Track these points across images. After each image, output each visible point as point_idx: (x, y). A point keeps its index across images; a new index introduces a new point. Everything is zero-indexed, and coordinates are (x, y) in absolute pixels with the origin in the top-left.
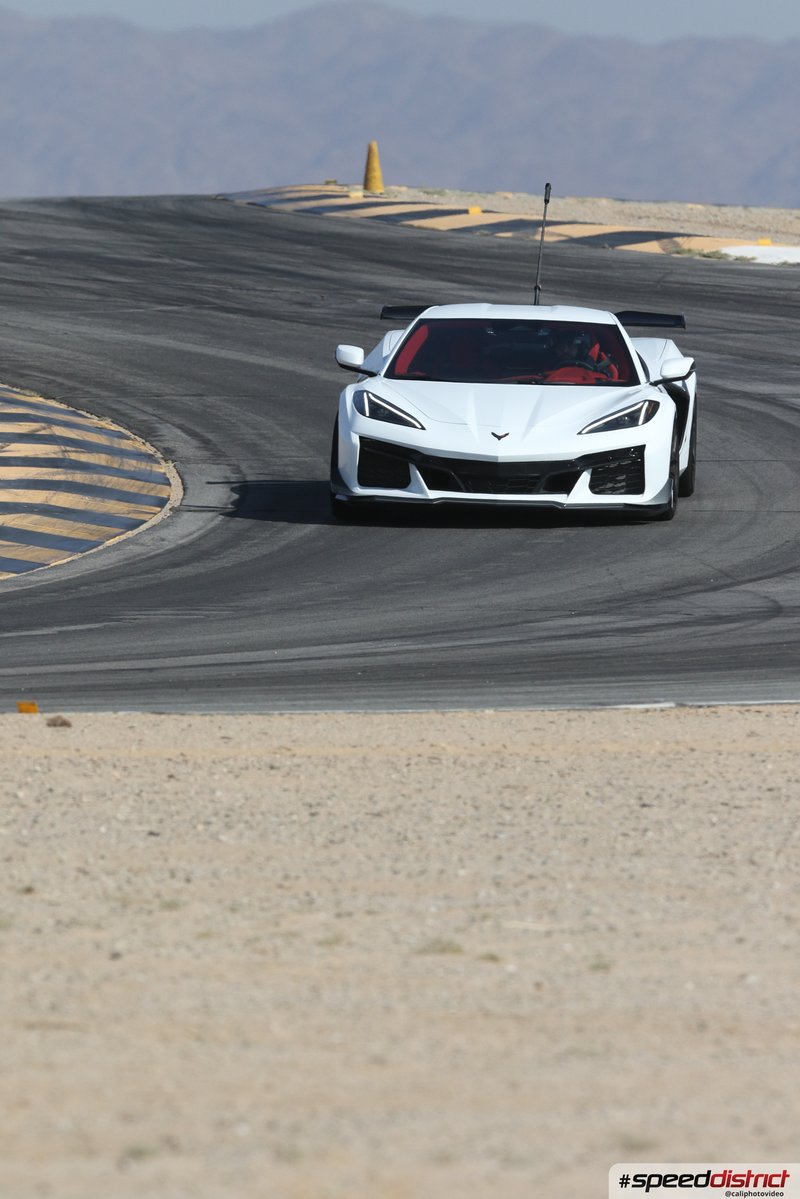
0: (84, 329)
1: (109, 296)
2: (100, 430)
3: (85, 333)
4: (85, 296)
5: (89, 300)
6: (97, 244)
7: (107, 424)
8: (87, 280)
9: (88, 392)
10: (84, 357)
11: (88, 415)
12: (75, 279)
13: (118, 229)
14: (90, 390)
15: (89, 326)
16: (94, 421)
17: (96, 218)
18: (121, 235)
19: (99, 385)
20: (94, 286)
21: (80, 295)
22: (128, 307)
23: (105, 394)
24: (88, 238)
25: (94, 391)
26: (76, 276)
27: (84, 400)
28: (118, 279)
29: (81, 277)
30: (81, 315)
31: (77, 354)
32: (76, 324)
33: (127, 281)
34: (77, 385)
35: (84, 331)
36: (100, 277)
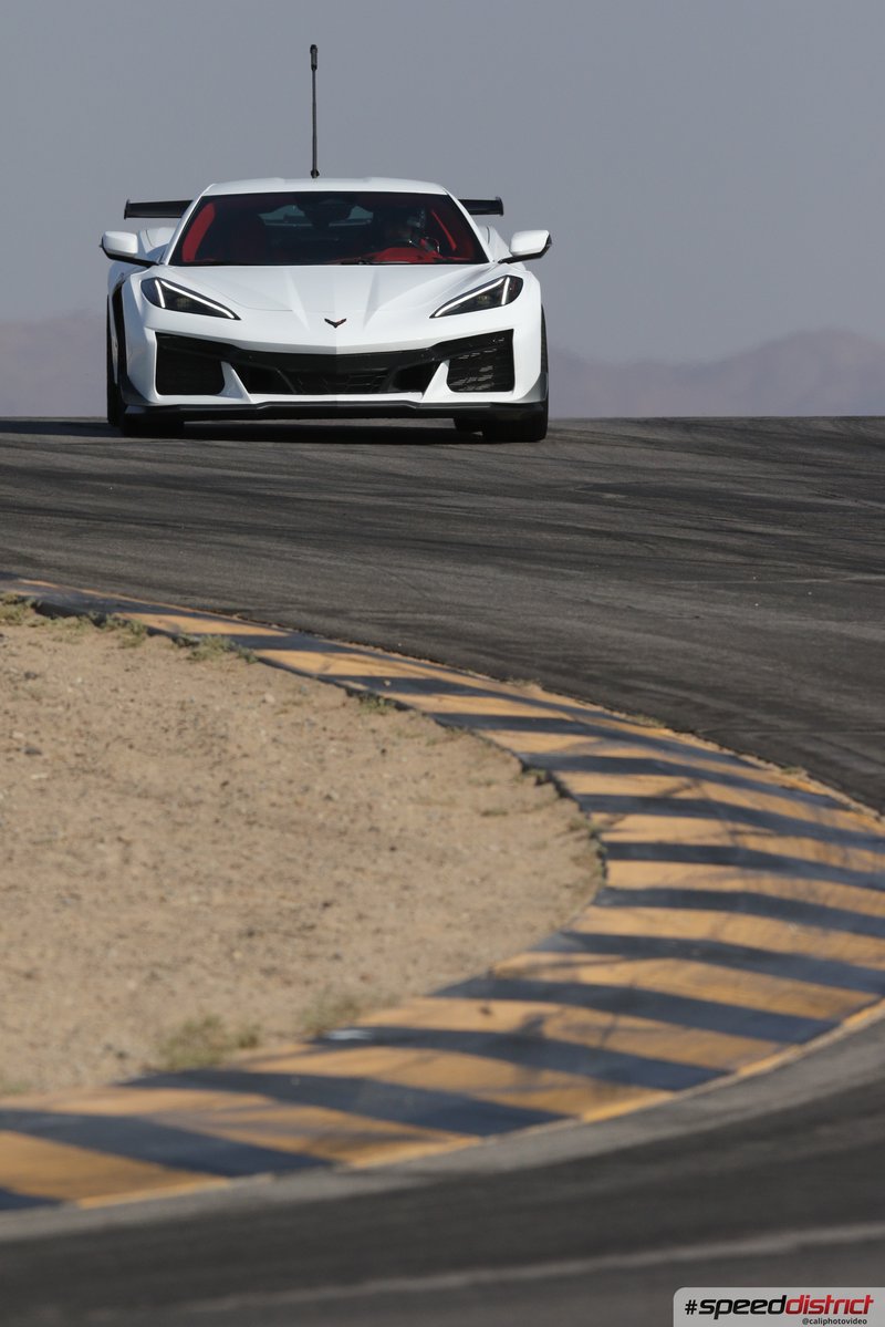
0: (728, 610)
1: (763, 557)
2: (791, 792)
3: (730, 618)
4: (721, 557)
5: (727, 563)
6: (721, 476)
7: (798, 779)
8: (718, 530)
9: (755, 722)
10: (737, 658)
11: (761, 763)
12: (696, 529)
13: (753, 456)
14: (759, 717)
15: (737, 605)
16: (774, 774)
17: (712, 440)
18: (761, 466)
19: (773, 708)
20: (732, 541)
21: (710, 555)
22: (798, 576)
23: (786, 724)
24: (704, 467)
25: (766, 719)
26: (696, 524)
27: (750, 736)
28: (770, 530)
29: (705, 526)
30: (718, 587)
31: (725, 653)
32: (713, 602)
33: (787, 533)
34: (733, 708)
35: (729, 613)
36: (739, 526)
